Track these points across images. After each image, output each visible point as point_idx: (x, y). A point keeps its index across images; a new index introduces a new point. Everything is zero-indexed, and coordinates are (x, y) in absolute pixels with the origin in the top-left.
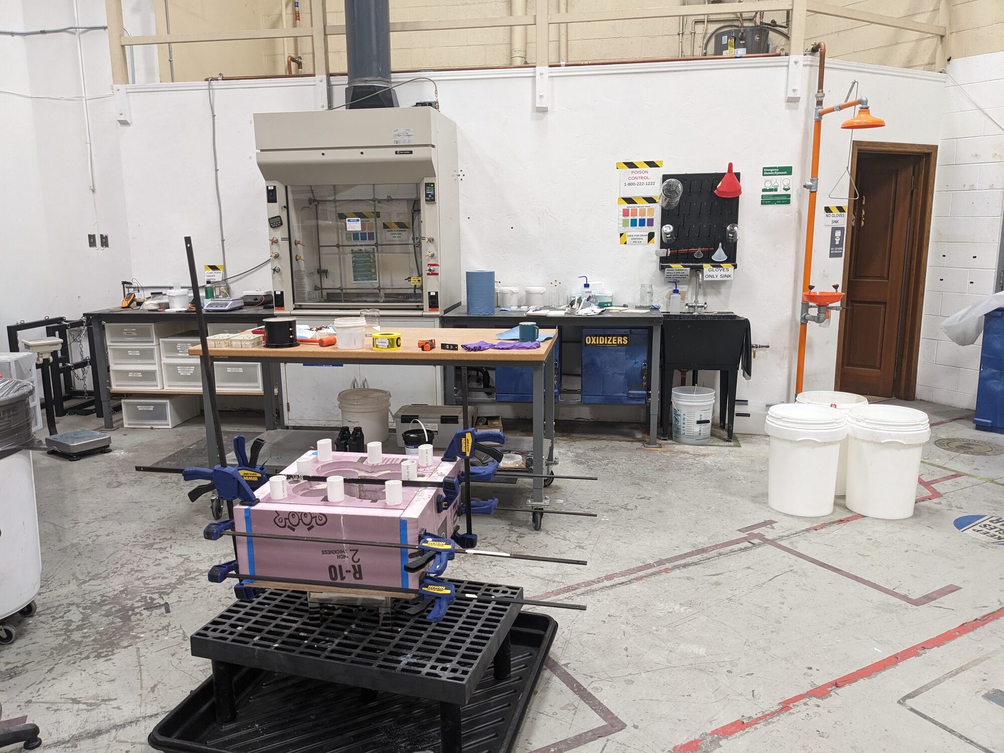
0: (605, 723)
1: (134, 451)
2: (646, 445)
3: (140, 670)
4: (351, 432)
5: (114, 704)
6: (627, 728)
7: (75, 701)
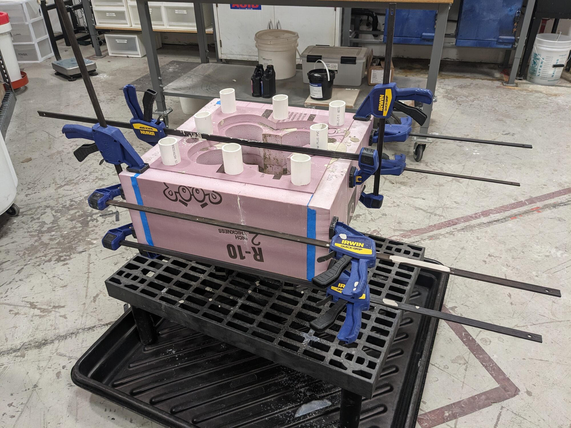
0: (497, 385)
1: (113, 75)
2: (504, 84)
3: (88, 278)
4: (265, 70)
5: (62, 311)
6: (520, 393)
7: (33, 306)
